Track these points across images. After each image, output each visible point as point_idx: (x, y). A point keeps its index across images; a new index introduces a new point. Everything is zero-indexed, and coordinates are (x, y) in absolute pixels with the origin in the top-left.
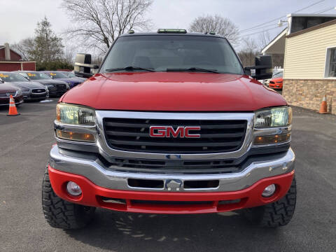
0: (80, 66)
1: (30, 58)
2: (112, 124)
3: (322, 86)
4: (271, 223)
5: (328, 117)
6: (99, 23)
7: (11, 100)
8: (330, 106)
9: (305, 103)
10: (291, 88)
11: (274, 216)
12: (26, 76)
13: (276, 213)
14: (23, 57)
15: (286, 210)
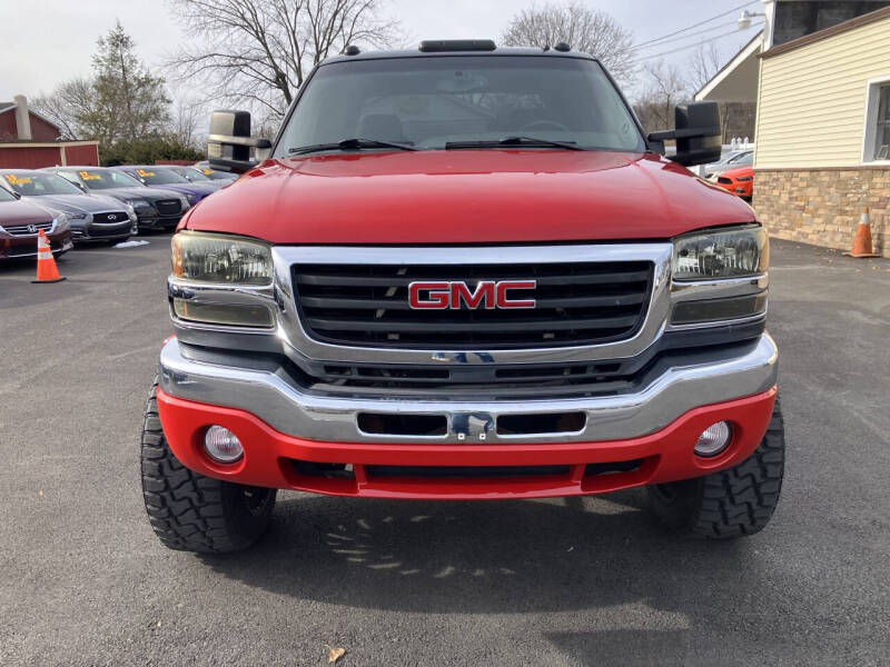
0: (223, 144)
1: (82, 133)
2: (313, 279)
3: (858, 185)
4: (721, 526)
5: (874, 266)
6: (260, 35)
7: (42, 243)
8: (880, 236)
9: (813, 231)
10: (776, 193)
11: (728, 507)
12: (77, 180)
13: (733, 501)
14: (64, 133)
15: (757, 492)
